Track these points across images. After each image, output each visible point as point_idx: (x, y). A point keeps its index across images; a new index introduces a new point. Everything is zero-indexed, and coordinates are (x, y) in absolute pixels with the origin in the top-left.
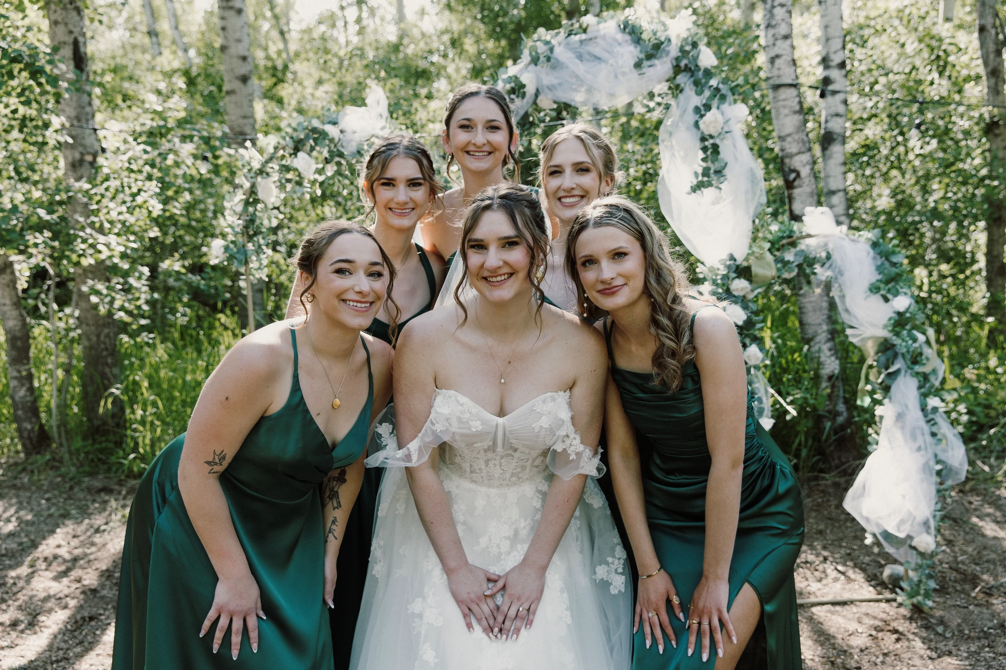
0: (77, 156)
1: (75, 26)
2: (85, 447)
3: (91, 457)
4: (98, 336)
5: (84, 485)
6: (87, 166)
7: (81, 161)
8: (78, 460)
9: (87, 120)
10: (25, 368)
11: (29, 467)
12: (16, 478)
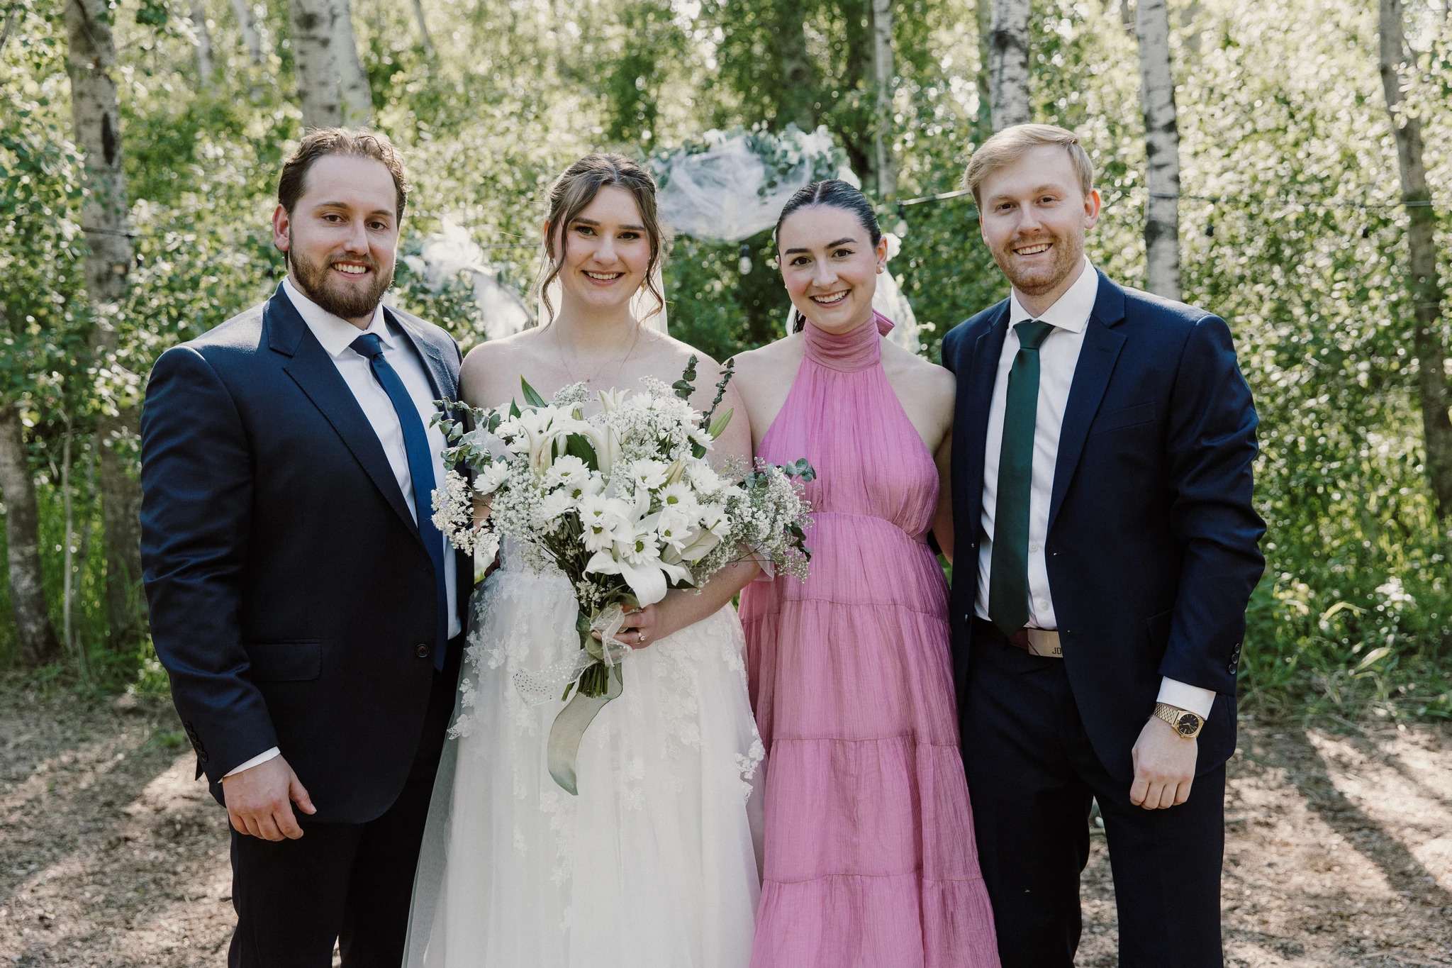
0: (104, 267)
1: (105, 98)
2: (106, 657)
3: (114, 670)
4: (126, 507)
5: (107, 706)
6: (116, 279)
7: (109, 274)
8: (98, 674)
9: (118, 220)
10: (29, 550)
11: (34, 683)
12: (17, 696)
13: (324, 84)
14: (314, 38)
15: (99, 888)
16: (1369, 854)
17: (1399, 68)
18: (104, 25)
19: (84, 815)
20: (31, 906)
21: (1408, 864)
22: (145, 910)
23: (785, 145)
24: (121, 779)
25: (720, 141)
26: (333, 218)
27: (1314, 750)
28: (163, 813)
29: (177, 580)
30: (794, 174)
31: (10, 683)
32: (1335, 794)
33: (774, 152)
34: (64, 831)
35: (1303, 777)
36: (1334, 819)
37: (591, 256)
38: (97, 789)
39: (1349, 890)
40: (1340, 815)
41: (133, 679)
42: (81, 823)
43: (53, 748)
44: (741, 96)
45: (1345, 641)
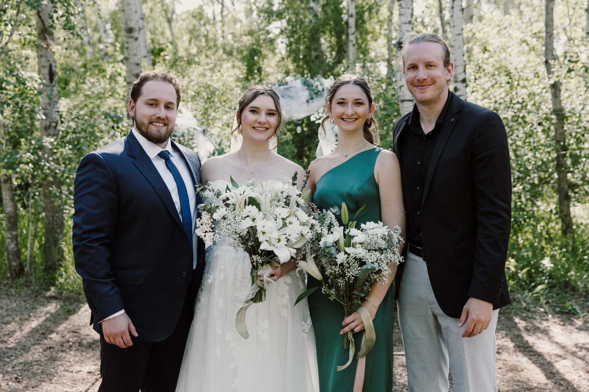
0: (48, 123)
1: (51, 58)
2: (43, 276)
3: (46, 281)
4: (53, 217)
5: (43, 295)
6: (52, 128)
7: (50, 126)
8: (40, 283)
9: (54, 105)
10: (14, 233)
11: (14, 285)
12: (7, 291)
13: (135, 55)
14: (132, 37)
15: (39, 367)
16: (538, 365)
17: (551, 62)
18: (51, 30)
19: (33, 338)
20: (12, 373)
21: (553, 369)
22: (58, 376)
23: (317, 83)
24: (48, 324)
25: (292, 81)
26: (152, 105)
27: (516, 324)
28: (65, 338)
29: (87, 244)
30: (321, 94)
31: (5, 285)
32: (524, 341)
33: (312, 86)
34: (25, 344)
35: (512, 334)
36: (524, 351)
37: (256, 121)
38: (39, 328)
39: (531, 379)
40: (527, 350)
41: (54, 285)
42: (32, 341)
43: (21, 311)
44: (295, 64)
45: (528, 282)
